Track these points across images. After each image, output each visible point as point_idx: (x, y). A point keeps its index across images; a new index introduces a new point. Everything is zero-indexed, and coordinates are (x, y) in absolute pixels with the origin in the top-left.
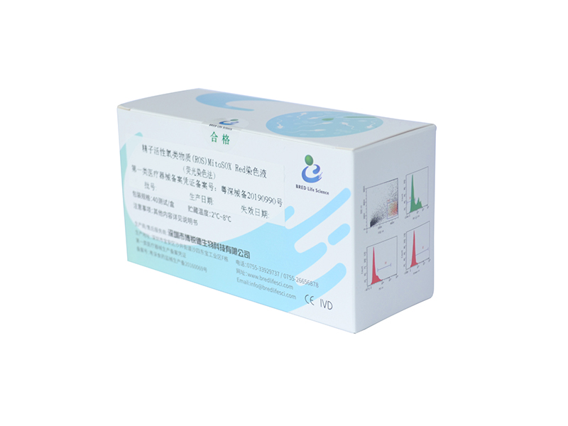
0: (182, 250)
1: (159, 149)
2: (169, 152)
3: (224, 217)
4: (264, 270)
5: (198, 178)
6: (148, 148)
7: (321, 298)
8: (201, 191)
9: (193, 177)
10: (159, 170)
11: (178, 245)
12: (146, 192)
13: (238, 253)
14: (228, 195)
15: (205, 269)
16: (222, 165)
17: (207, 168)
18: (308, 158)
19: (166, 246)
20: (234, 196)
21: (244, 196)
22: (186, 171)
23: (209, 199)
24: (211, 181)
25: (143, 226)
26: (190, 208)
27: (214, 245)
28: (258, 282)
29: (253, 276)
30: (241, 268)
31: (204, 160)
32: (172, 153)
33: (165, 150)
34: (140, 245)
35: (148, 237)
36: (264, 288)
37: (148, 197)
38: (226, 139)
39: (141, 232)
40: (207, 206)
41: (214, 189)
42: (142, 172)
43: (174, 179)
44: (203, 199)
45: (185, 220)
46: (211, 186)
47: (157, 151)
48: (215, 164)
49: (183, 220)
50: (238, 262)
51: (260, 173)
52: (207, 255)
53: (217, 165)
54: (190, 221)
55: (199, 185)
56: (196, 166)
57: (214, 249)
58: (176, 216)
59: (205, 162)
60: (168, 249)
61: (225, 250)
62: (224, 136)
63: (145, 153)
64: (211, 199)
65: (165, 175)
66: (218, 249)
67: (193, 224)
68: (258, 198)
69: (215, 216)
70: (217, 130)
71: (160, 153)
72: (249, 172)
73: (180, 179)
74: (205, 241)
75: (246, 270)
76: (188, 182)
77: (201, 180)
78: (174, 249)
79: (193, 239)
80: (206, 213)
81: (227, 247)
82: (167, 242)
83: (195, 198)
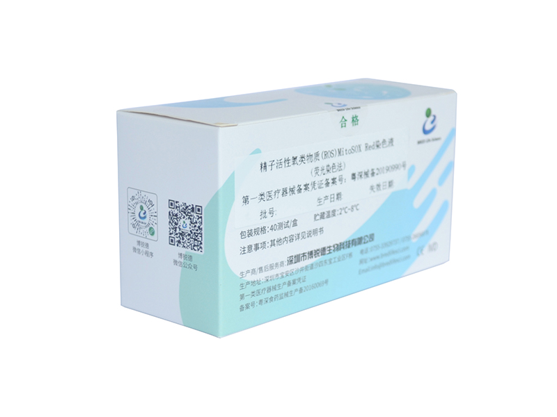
0: (301, 275)
1: (283, 160)
2: (295, 159)
3: (352, 208)
4: (386, 245)
5: (328, 176)
6: (268, 164)
7: (430, 243)
8: (331, 189)
9: (322, 177)
10: (281, 187)
11: (297, 271)
12: (262, 223)
14: (358, 181)
15: (327, 282)
16: (353, 150)
17: (336, 160)
18: (428, 111)
19: (282, 281)
20: (364, 180)
21: (373, 174)
22: (313, 173)
23: (337, 195)
24: (340, 173)
25: (253, 271)
26: (315, 216)
27: (339, 247)
28: (378, 262)
29: (375, 258)
30: (364, 256)
31: (334, 152)
32: (298, 159)
33: (291, 158)
34: (244, 303)
35: (259, 282)
36: (382, 265)
37: (263, 230)
38: (355, 120)
39: (248, 283)
40: (336, 205)
41: (344, 180)
42: (257, 200)
43: (300, 190)
44: (332, 198)
45: (309, 234)
46: (341, 179)
47: (280, 164)
48: (344, 152)
49: (306, 235)
50: (362, 252)
51: (388, 144)
52: (330, 263)
53: (347, 152)
54: (315, 232)
55: (328, 184)
56: (325, 163)
57: (339, 251)
58: (299, 235)
59: (335, 155)
60: (284, 283)
61: (351, 245)
62: (353, 118)
63: (264, 172)
64: (340, 194)
65: (288, 191)
66: (344, 248)
67: (319, 233)
68: (385, 171)
69: (343, 212)
70: (346, 114)
71: (283, 164)
72: (378, 146)
73: (306, 187)
74: (329, 247)
75: (369, 255)
76: (316, 186)
77: (330, 176)
78: (291, 279)
79: (317, 253)
80: (334, 213)
81: (353, 241)
82: (284, 275)
83: (323, 202)
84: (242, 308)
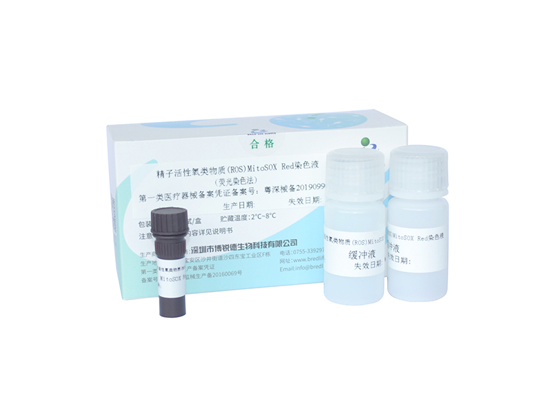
0: (210, 263)
1: (182, 171)
2: (196, 170)
3: (267, 216)
4: (313, 250)
5: (235, 187)
6: (165, 172)
8: (240, 198)
9: (229, 187)
10: (181, 192)
11: (204, 259)
13: (283, 244)
14: (273, 194)
15: (240, 272)
16: (266, 168)
17: (247, 174)
18: (364, 141)
19: (186, 266)
20: (281, 194)
21: (293, 189)
22: (218, 183)
23: (248, 203)
24: (251, 186)
25: (154, 253)
26: (222, 218)
27: (252, 246)
28: (304, 264)
29: (300, 260)
30: (286, 257)
31: (243, 169)
32: (199, 171)
33: (191, 169)
34: (146, 276)
36: (312, 267)
38: (269, 143)
39: (149, 262)
40: (246, 211)
41: (255, 192)
42: (155, 199)
43: (202, 196)
44: (241, 205)
45: (216, 232)
46: (252, 191)
47: (178, 173)
48: (256, 169)
49: (212, 232)
50: (282, 253)
51: (311, 165)
52: (243, 257)
53: (259, 169)
54: (223, 230)
55: (235, 193)
56: (232, 176)
57: (253, 249)
58: (203, 231)
59: (244, 170)
60: (190, 267)
61: (267, 246)
62: (266, 141)
63: (161, 178)
64: (251, 203)
65: (189, 195)
66: (259, 247)
67: (227, 232)
68: (308, 188)
69: (256, 217)
70: (258, 138)
71: (183, 174)
72: (298, 166)
73: (210, 193)
74: (241, 245)
75: (292, 257)
76: (222, 194)
77: (239, 187)
78: (197, 265)
79: (226, 247)
80: (245, 217)
81: (269, 242)
82: (189, 261)
83: (230, 207)
84: (144, 280)
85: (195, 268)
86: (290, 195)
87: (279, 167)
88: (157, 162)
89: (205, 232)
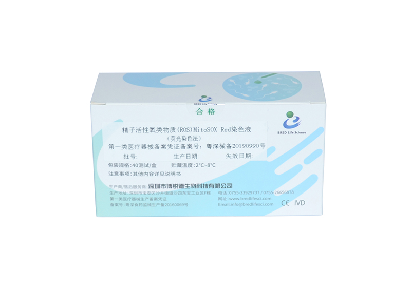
0: (163, 196)
1: (142, 129)
2: (153, 129)
3: (209, 165)
4: (245, 193)
5: (184, 142)
6: (128, 129)
7: (296, 199)
8: (187, 151)
9: (178, 142)
10: (141, 144)
11: (158, 193)
12: (126, 161)
13: (221, 187)
14: (213, 149)
15: (186, 204)
16: (208, 130)
17: (193, 134)
18: (289, 114)
19: (145, 197)
20: (219, 150)
21: (229, 147)
22: (170, 139)
23: (193, 155)
24: (196, 142)
25: (120, 187)
26: (173, 165)
27: (197, 186)
28: (238, 202)
29: (234, 199)
30: (223, 196)
31: (190, 129)
32: (155, 130)
33: (149, 128)
34: (114, 202)
35: (125, 194)
36: (244, 205)
37: (127, 165)
38: (211, 112)
39: (116, 192)
40: (192, 161)
41: (199, 147)
42: (121, 148)
43: (157, 147)
44: (188, 156)
45: (168, 174)
46: (196, 146)
47: (139, 130)
48: (200, 130)
49: (165, 174)
50: (220, 193)
51: (244, 130)
52: (189, 194)
53: (203, 130)
54: (173, 174)
55: (183, 147)
56: (181, 134)
57: (197, 189)
58: (158, 173)
59: (190, 131)
60: (147, 198)
61: (208, 187)
62: (209, 110)
63: (125, 133)
64: (196, 155)
65: (147, 146)
66: (201, 187)
67: (176, 175)
68: (242, 146)
69: (199, 166)
70: (202, 107)
71: (142, 131)
72: (234, 130)
73: (163, 146)
74: (187, 185)
75: (228, 196)
76: (173, 147)
77: (186, 143)
78: (153, 197)
79: (175, 186)
80: (190, 165)
81: (210, 185)
82: (147, 193)
83: (179, 157)
84: (112, 205)
85: (151, 199)
86: (227, 151)
87: (219, 129)
88: (122, 121)
89: (159, 174)
